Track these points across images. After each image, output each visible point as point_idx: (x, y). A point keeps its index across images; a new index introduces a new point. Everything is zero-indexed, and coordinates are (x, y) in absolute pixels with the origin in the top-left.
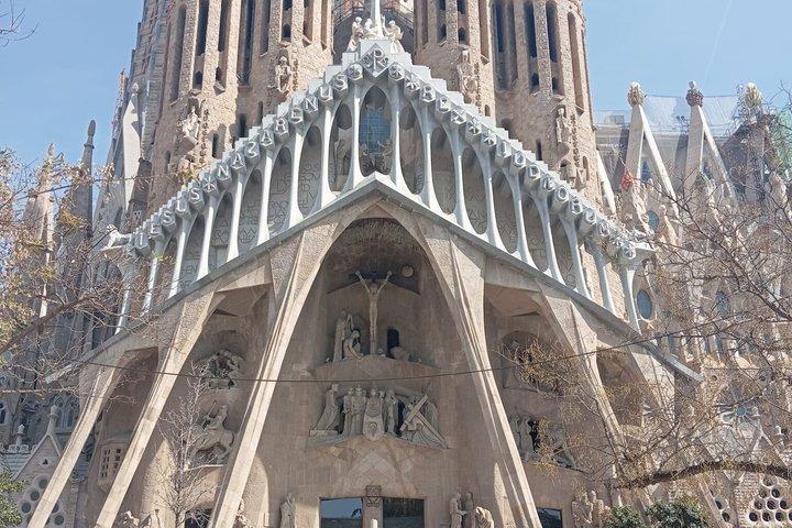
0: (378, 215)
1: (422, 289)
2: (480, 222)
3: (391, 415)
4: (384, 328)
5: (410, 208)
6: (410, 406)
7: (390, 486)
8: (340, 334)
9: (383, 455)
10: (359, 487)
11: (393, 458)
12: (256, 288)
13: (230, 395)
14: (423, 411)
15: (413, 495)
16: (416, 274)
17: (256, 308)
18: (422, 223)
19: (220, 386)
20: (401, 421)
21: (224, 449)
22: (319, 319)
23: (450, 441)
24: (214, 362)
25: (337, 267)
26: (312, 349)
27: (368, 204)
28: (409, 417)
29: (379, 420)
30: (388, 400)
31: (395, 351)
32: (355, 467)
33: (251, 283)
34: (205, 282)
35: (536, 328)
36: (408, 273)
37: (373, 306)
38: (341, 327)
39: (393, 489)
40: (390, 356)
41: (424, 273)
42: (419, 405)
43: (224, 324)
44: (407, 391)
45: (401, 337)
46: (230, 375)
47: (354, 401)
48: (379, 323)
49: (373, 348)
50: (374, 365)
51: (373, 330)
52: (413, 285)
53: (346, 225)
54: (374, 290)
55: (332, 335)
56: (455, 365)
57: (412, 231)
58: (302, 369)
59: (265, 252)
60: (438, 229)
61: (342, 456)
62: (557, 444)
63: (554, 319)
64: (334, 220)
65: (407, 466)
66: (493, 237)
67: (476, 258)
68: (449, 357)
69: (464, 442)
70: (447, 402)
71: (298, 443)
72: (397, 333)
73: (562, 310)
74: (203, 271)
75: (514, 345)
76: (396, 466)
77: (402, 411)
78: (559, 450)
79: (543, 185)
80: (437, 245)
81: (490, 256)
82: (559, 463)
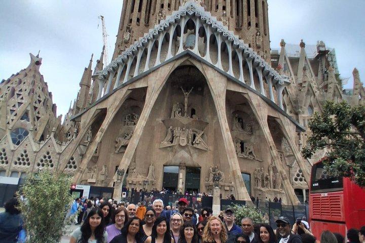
1: (204, 94)
3: (190, 138)
4: (190, 109)
5: (199, 60)
6: (197, 135)
7: (188, 162)
8: (174, 109)
9: (187, 152)
11: (190, 152)
13: (134, 127)
14: (202, 137)
15: (197, 166)
16: (202, 90)
18: (204, 66)
19: (131, 125)
20: (194, 140)
22: (166, 103)
23: (211, 148)
24: (129, 116)
26: (163, 113)
28: (197, 138)
29: (186, 139)
30: (190, 132)
31: (194, 116)
32: (176, 155)
33: (141, 86)
35: (245, 109)
36: (200, 89)
37: (186, 100)
38: (175, 106)
39: (190, 163)
40: (192, 117)
41: (205, 89)
42: (200, 135)
43: (134, 103)
44: (196, 130)
45: (196, 112)
46: (134, 121)
47: (177, 132)
48: (189, 106)
49: (185, 114)
50: (185, 120)
51: (186, 108)
53: (176, 66)
54: (187, 93)
55: (171, 110)
56: (214, 121)
58: (160, 121)
59: (146, 75)
60: (210, 69)
61: (172, 151)
62: (250, 151)
63: (252, 104)
64: (172, 64)
65: (195, 156)
66: (231, 73)
67: (224, 80)
68: (213, 119)
69: (216, 148)
70: (211, 134)
71: (156, 146)
72: (195, 110)
73: (255, 100)
74: (125, 80)
75: (237, 115)
76: (191, 155)
77: (194, 136)
78: (250, 153)
79: (250, 56)
80: (210, 75)
81: (229, 79)
82: (250, 157)
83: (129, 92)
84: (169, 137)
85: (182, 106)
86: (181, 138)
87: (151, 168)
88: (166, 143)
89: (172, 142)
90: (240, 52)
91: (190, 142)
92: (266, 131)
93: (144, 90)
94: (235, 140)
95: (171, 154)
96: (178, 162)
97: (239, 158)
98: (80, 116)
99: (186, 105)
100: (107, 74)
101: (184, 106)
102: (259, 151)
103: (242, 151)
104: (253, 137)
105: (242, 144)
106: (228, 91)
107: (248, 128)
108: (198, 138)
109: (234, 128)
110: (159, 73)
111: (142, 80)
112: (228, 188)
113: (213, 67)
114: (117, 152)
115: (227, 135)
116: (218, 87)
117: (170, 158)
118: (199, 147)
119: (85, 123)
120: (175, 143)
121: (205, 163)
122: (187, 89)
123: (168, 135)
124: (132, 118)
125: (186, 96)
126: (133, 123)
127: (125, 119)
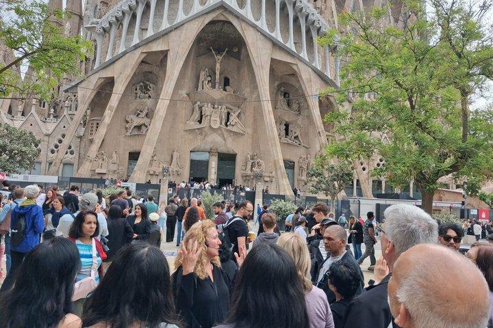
0: (222, 18)
1: (242, 58)
2: (272, 26)
3: (224, 117)
4: (223, 76)
5: (238, 17)
6: (232, 114)
7: (221, 148)
8: (202, 78)
9: (219, 135)
11: (224, 136)
12: (162, 52)
13: (149, 102)
14: (238, 116)
15: (231, 152)
16: (239, 52)
17: (161, 61)
18: (244, 25)
19: (144, 98)
20: (228, 120)
21: (147, 127)
22: (192, 69)
23: (249, 131)
24: (141, 86)
25: (201, 44)
26: (188, 84)
27: (218, 12)
28: (231, 118)
29: (218, 119)
30: (223, 110)
31: (227, 88)
32: (206, 139)
33: (159, 49)
34: (136, 47)
35: (292, 81)
36: (236, 50)
37: (218, 66)
38: (202, 73)
39: (223, 149)
40: (225, 90)
41: (243, 51)
42: (237, 113)
43: (146, 68)
44: (232, 107)
45: (231, 81)
46: (149, 93)
47: (207, 109)
48: (220, 74)
49: (217, 86)
50: (217, 93)
51: (217, 77)
52: (237, 56)
53: (206, 22)
54: (219, 57)
55: (198, 78)
56: (254, 96)
57: (239, 29)
58: (183, 93)
59: (166, 33)
60: (251, 29)
61: (201, 134)
62: (296, 135)
63: (301, 78)
64: (200, 20)
65: (230, 140)
66: (277, 35)
67: (269, 45)
68: (252, 93)
69: (255, 131)
70: (249, 113)
71: (181, 126)
72: (229, 79)
73: (305, 74)
74: (136, 41)
75: (282, 89)
76: (224, 139)
77: (229, 116)
78: (296, 137)
79: (304, 10)
80: (250, 37)
81: (275, 44)
82: (296, 143)
83: (144, 56)
84: (197, 115)
85: (212, 73)
86: (213, 118)
87: (176, 155)
88: (193, 124)
89: (200, 122)
90: (290, 5)
91: (223, 123)
92: (316, 112)
93: (165, 54)
94: (278, 121)
95: (199, 137)
96: (208, 148)
97: (282, 144)
98: (76, 86)
99: (218, 73)
100: (108, 25)
101: (215, 74)
102: (306, 134)
103: (287, 134)
104: (300, 118)
105: (287, 126)
106: (272, 60)
107: (295, 106)
108: (233, 118)
109: (279, 105)
110: (184, 32)
111: (160, 41)
112: (268, 179)
113: (255, 27)
114: (128, 134)
115: (270, 118)
116: (260, 55)
117: (198, 143)
118: (234, 129)
119: (84, 96)
120: (205, 123)
121: (241, 149)
122: (219, 51)
123: (194, 113)
124: (145, 89)
125: (219, 62)
126: (147, 95)
127: (136, 90)
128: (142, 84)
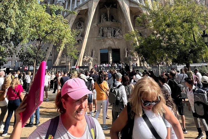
1: (118, 8)
3: (113, 33)
6: (116, 31)
7: (113, 47)
8: (102, 17)
9: (112, 41)
10: (107, 47)
11: (113, 41)
12: (86, 9)
13: (82, 30)
14: (119, 32)
15: (118, 48)
16: (116, 5)
17: (86, 13)
19: (80, 28)
21: (81, 41)
22: (98, 14)
25: (101, 4)
26: (97, 20)
28: (116, 33)
29: (110, 34)
30: (112, 30)
31: (113, 20)
32: (106, 43)
33: (85, 9)
34: (76, 9)
36: (115, 5)
37: (108, 12)
38: (102, 16)
39: (114, 47)
40: (112, 21)
41: (118, 5)
43: (80, 16)
44: (116, 28)
45: (114, 17)
47: (105, 30)
48: (110, 15)
49: (109, 20)
50: (109, 23)
51: (108, 16)
52: (116, 7)
54: (108, 8)
55: (100, 18)
56: (125, 22)
58: (95, 24)
59: (87, 2)
61: (104, 41)
65: (116, 43)
68: (123, 21)
70: (123, 30)
74: (75, 6)
76: (114, 43)
77: (115, 32)
83: (79, 12)
84: (101, 34)
85: (106, 15)
86: (108, 34)
87: (94, 52)
88: (100, 37)
89: (103, 36)
91: (113, 35)
95: (103, 43)
100: (65, 2)
104: (146, 30)
105: (141, 34)
106: (130, 7)
109: (136, 25)
111: (85, 5)
117: (103, 45)
118: (118, 37)
120: (105, 36)
121: (121, 46)
122: (108, 6)
123: (100, 32)
124: (80, 25)
125: (108, 10)
126: (81, 27)
127: (76, 25)
128: (78, 23)
